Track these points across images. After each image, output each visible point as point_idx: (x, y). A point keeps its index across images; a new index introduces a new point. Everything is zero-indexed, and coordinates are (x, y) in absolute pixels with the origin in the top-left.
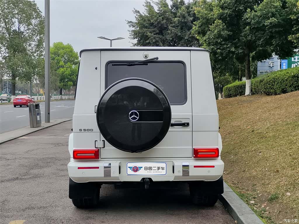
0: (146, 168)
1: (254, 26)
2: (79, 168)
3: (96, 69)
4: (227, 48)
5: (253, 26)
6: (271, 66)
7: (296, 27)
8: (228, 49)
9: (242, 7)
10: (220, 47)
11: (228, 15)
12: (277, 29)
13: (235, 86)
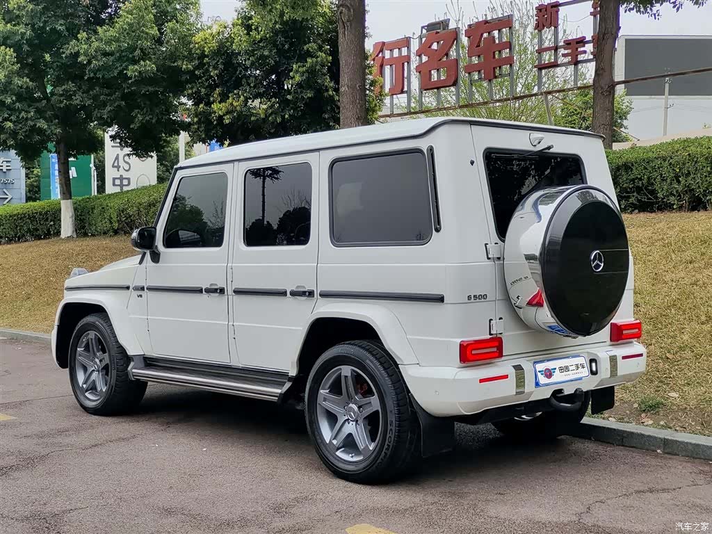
0: (562, 369)
1: (92, 75)
2: (482, 381)
3: (472, 163)
4: (27, 119)
5: (89, 74)
6: (4, 170)
7: (192, 88)
8: (31, 123)
9: (61, 25)
10: (10, 115)
11: (26, 40)
12: (151, 89)
13: (15, 215)
